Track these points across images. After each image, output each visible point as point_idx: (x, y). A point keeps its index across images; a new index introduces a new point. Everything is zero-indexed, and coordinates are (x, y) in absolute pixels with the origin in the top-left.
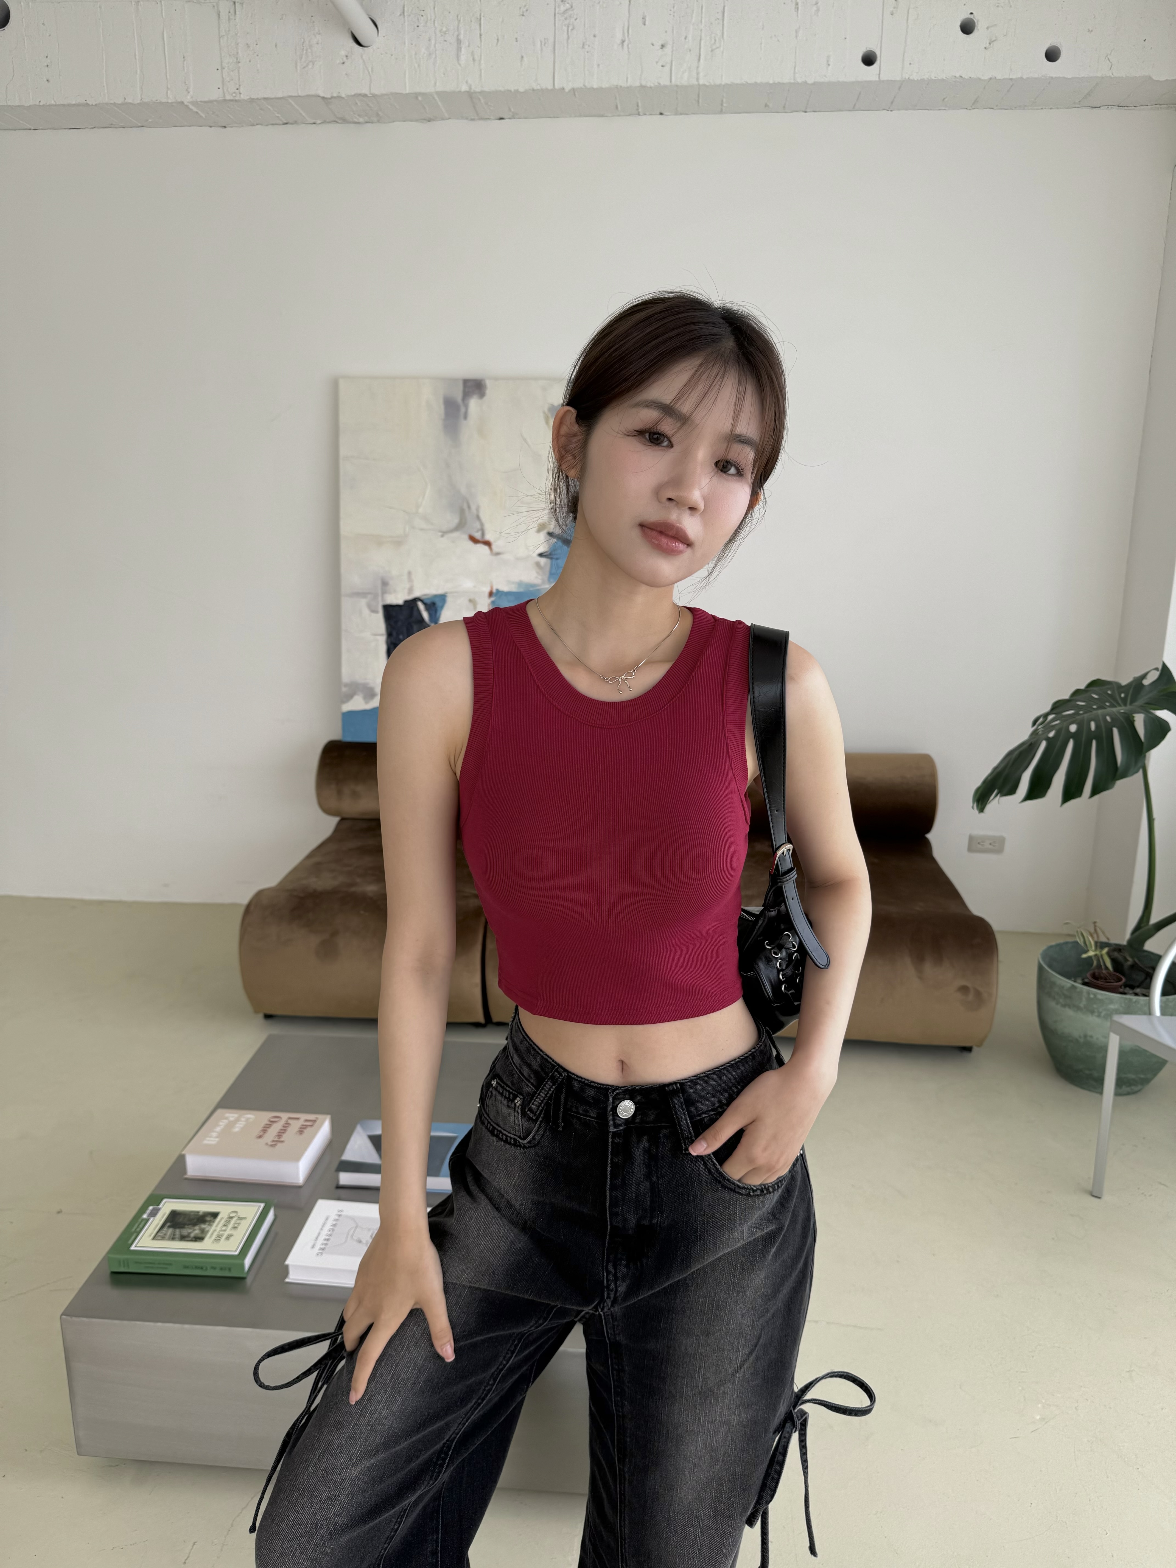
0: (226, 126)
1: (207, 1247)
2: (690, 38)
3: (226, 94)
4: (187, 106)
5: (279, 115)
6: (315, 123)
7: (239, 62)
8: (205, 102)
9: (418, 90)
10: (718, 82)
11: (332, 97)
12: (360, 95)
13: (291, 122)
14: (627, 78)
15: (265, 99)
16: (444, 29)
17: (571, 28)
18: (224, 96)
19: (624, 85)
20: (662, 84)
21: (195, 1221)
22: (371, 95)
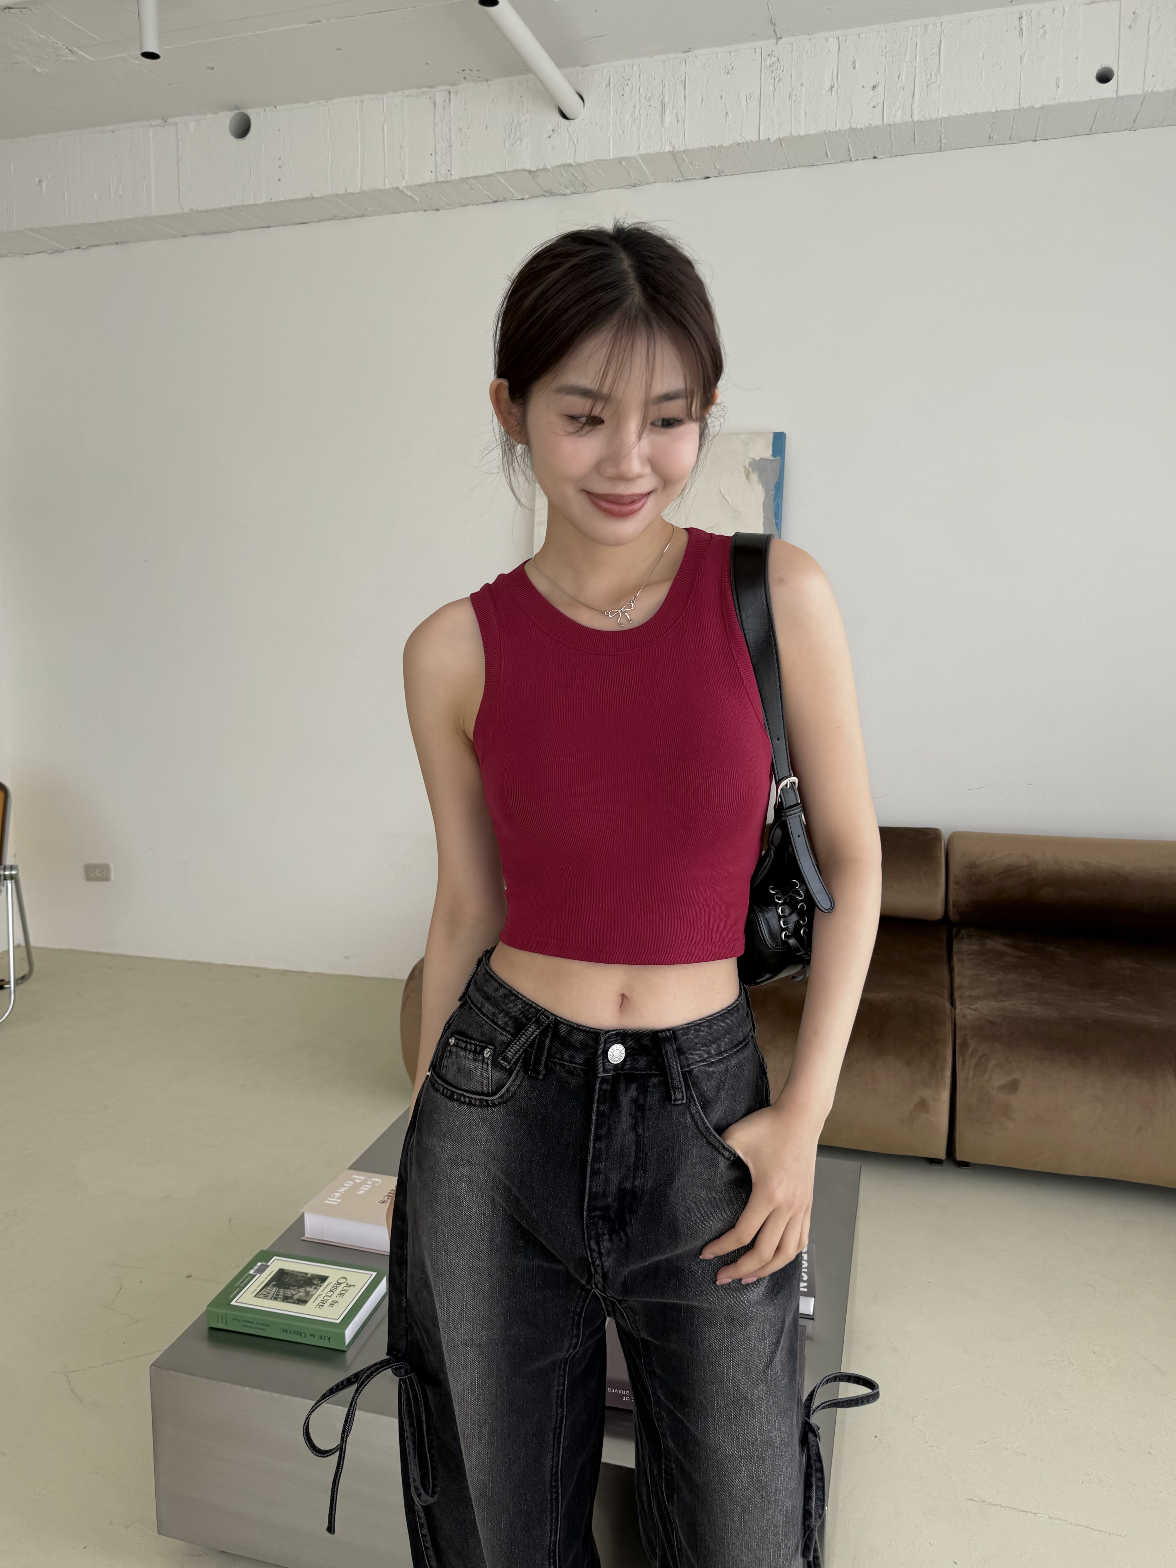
0: (440, 209)
1: (309, 1311)
2: (903, 75)
3: (438, 177)
4: (402, 192)
5: (489, 194)
6: (523, 199)
7: (452, 146)
8: (420, 186)
9: (622, 155)
10: (934, 117)
11: (538, 170)
12: (565, 165)
13: (501, 199)
14: (836, 123)
15: (476, 178)
16: (649, 95)
17: (777, 80)
18: (437, 179)
19: (832, 129)
20: (873, 124)
21: (302, 1282)
22: (575, 164)
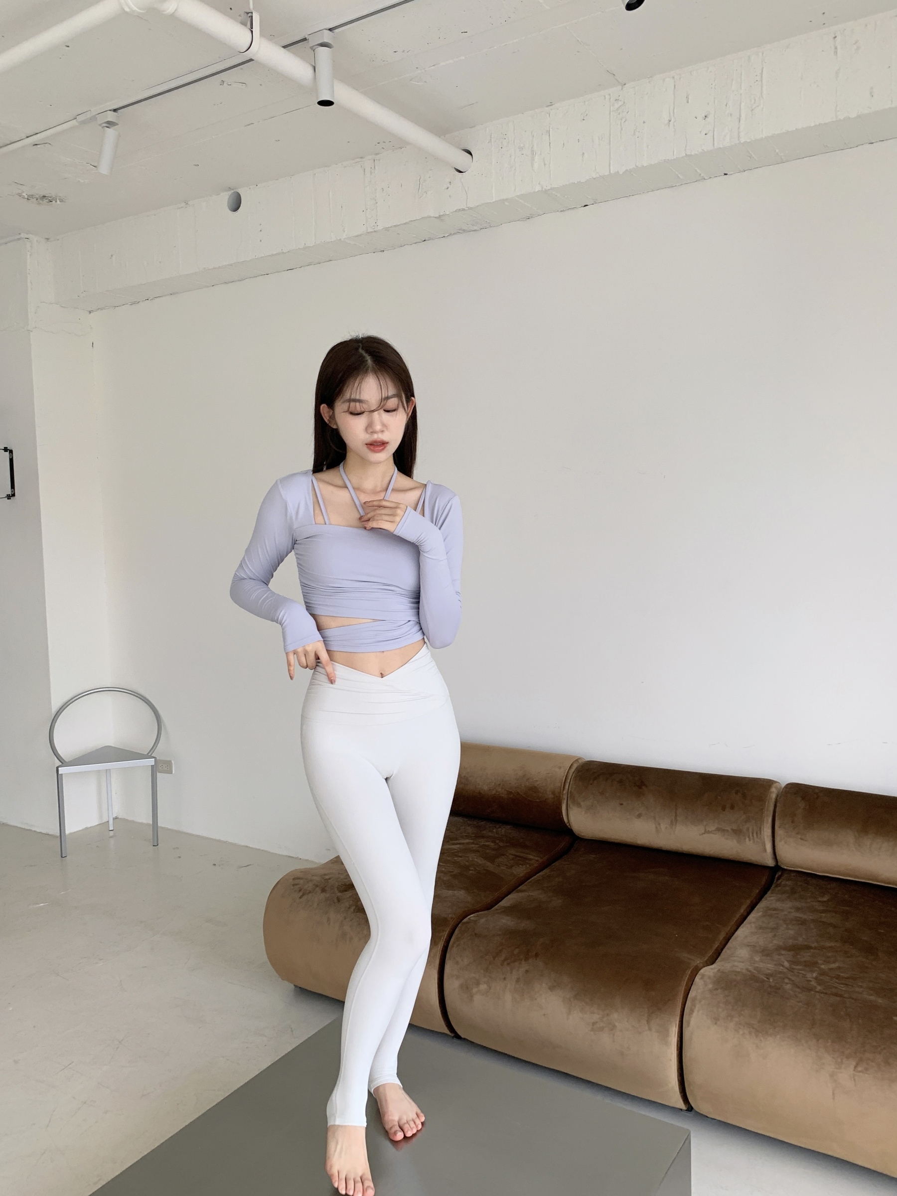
2: (731, 104)
4: (345, 242)
7: (377, 203)
8: (358, 236)
9: (502, 197)
10: (759, 137)
11: (441, 216)
12: (460, 210)
13: (427, 239)
14: (674, 152)
15: (396, 226)
16: (522, 145)
17: (624, 120)
18: (367, 230)
19: (671, 158)
20: (706, 150)
22: (467, 208)
